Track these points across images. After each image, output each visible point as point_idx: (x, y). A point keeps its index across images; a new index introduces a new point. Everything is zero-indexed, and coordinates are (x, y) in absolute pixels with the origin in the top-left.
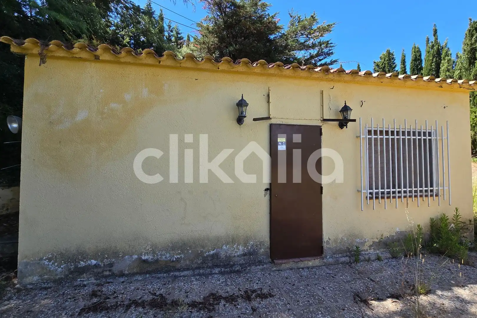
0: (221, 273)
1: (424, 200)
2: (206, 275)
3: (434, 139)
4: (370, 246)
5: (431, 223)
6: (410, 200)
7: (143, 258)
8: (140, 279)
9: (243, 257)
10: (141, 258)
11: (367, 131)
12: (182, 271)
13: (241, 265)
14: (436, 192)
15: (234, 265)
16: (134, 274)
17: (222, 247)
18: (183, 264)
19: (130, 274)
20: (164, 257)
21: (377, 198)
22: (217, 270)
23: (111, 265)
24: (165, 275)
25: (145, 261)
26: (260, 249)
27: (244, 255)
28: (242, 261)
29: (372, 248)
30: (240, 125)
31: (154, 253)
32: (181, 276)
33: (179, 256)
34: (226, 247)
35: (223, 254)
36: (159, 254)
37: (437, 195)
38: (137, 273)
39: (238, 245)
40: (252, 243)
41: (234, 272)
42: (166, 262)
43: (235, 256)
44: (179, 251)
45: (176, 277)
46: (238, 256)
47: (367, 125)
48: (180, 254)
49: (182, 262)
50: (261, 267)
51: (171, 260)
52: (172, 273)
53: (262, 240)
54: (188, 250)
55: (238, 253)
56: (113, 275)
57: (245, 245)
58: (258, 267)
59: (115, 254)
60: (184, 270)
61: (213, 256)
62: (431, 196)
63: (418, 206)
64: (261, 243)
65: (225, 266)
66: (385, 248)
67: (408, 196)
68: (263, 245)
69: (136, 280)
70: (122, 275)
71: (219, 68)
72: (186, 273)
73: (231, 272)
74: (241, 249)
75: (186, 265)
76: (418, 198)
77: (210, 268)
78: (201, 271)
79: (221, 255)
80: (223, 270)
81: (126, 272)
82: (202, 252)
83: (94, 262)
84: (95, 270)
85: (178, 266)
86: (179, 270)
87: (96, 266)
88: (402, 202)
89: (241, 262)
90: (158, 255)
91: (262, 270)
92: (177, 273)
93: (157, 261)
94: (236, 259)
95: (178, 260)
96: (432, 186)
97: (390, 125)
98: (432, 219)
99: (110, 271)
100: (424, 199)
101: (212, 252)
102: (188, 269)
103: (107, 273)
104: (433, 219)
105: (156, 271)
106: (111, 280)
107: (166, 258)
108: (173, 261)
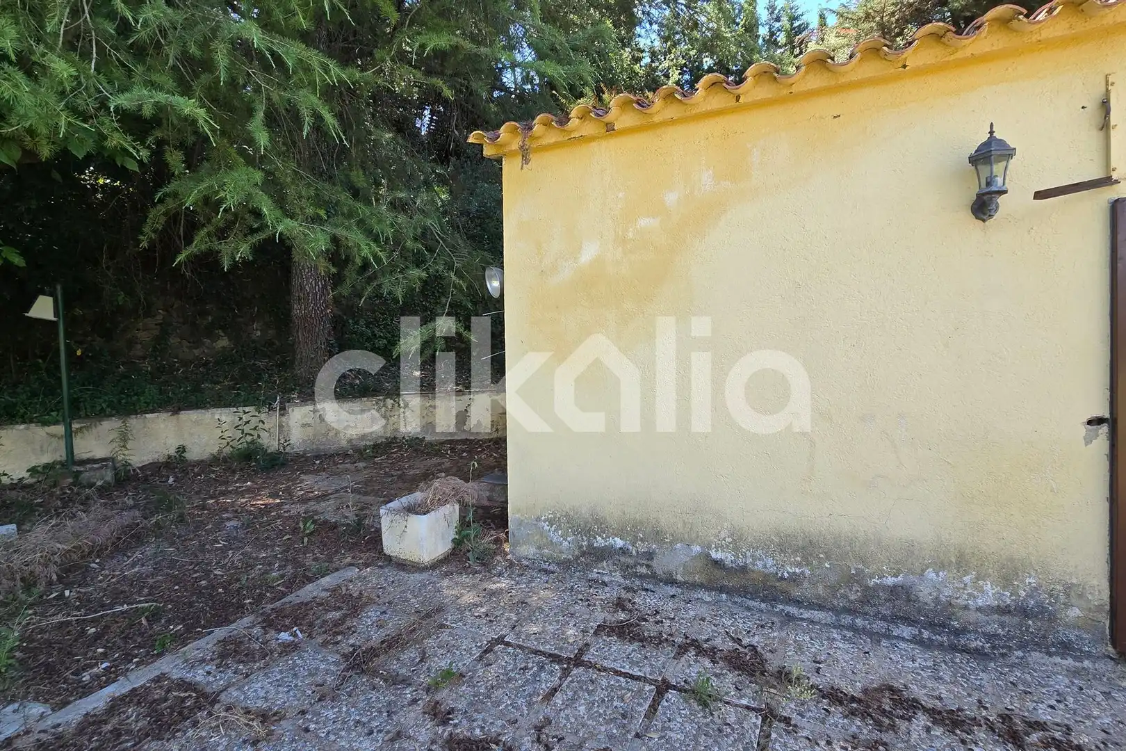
0: (918, 641)
2: (876, 637)
7: (714, 555)
8: (709, 599)
9: (996, 616)
10: (708, 555)
12: (806, 608)
13: (990, 637)
15: (963, 631)
16: (694, 586)
17: (923, 571)
18: (803, 590)
19: (685, 583)
20: (760, 564)
22: (906, 631)
23: (650, 555)
24: (763, 605)
25: (717, 564)
26: (1067, 606)
27: (1003, 610)
28: (994, 628)
30: (984, 221)
31: (737, 549)
32: (802, 619)
33: (797, 571)
34: (938, 575)
35: (925, 593)
36: (748, 554)
38: (701, 586)
39: (978, 579)
40: (1032, 580)
41: (964, 651)
42: (766, 576)
43: (966, 607)
44: (798, 559)
45: (790, 618)
46: (979, 609)
48: (799, 565)
49: (806, 585)
50: (1069, 662)
51: (777, 574)
52: (781, 607)
53: (1074, 581)
54: (821, 561)
55: (980, 603)
56: (654, 577)
57: (1006, 581)
58: (1058, 659)
59: (658, 535)
60: (811, 606)
61: (894, 590)
64: (1068, 589)
65: (931, 625)
68: (1081, 596)
69: (698, 599)
70: (671, 582)
71: (905, 66)
72: (817, 615)
73: (953, 648)
74: (990, 594)
75: (819, 597)
77: (884, 618)
78: (859, 622)
79: (921, 594)
80: (926, 634)
81: (679, 578)
82: (859, 572)
83: (619, 543)
84: (623, 559)
85: (796, 592)
86: (798, 603)
87: (624, 551)
89: (989, 629)
90: (745, 556)
91: (1076, 673)
92: (793, 610)
93: (744, 569)
94: (973, 616)
95: (795, 579)
99: (648, 566)
101: (890, 581)
102: (821, 607)
103: (643, 570)
105: (743, 591)
106: (650, 586)
107: (765, 566)
108: (782, 578)
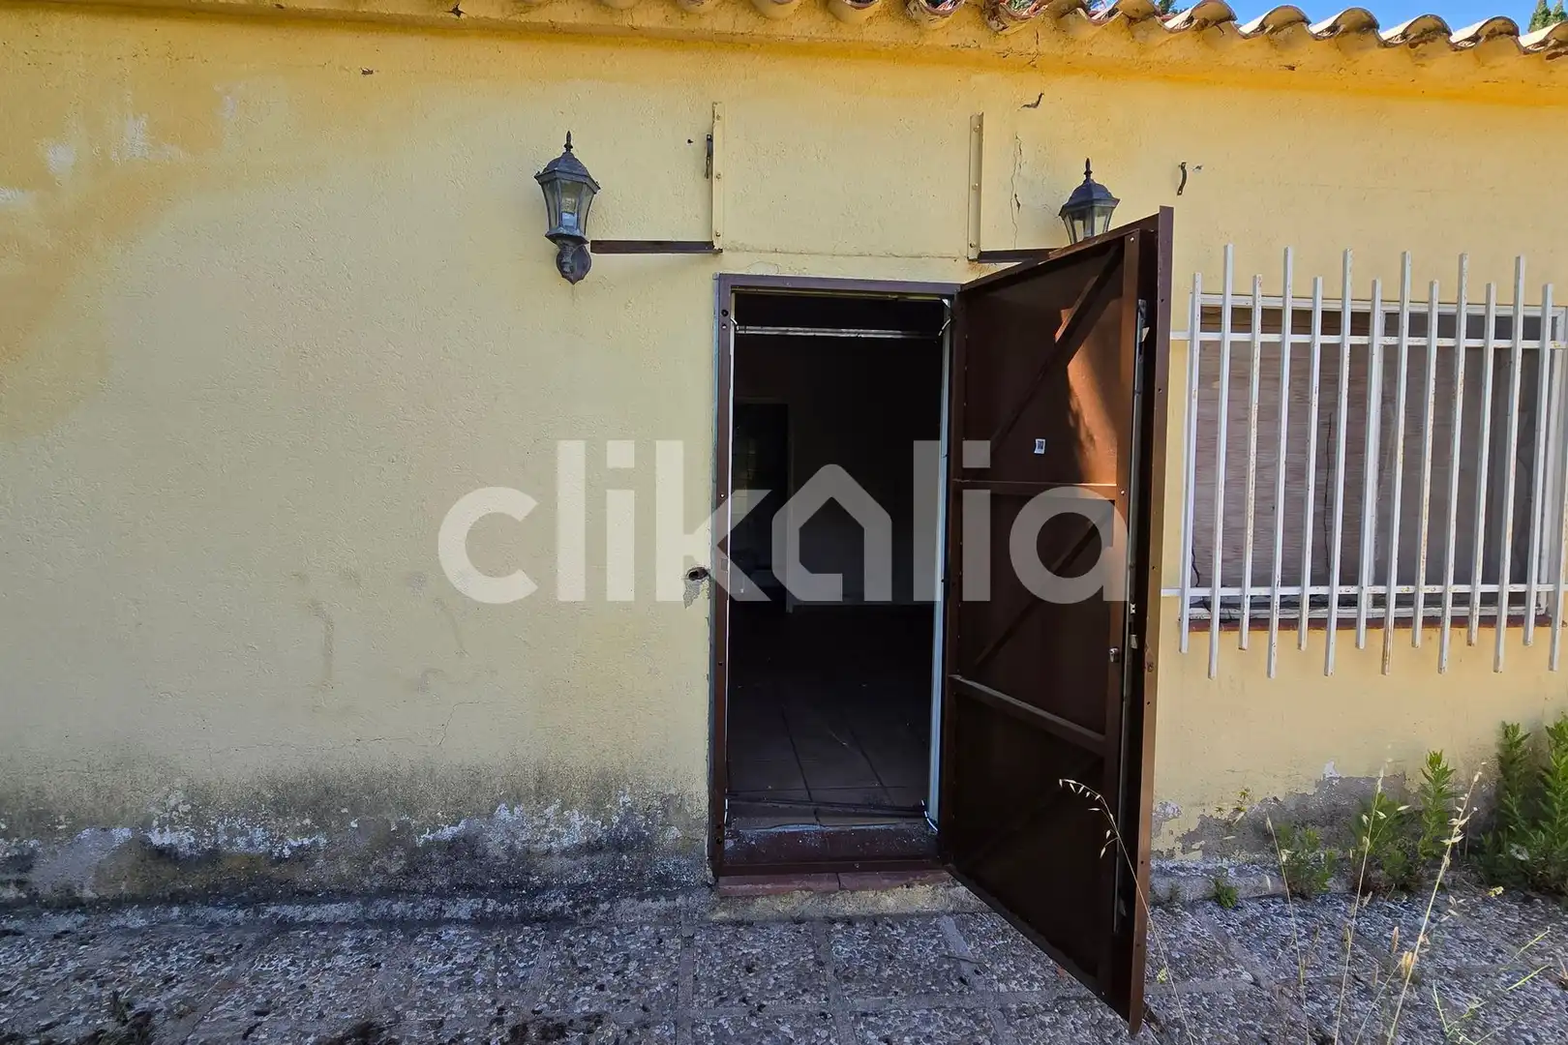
0: (481, 922)
1: (1474, 640)
3: (1552, 352)
4: (1188, 839)
5: (1502, 746)
6: (1398, 638)
7: (156, 839)
8: (141, 923)
9: (585, 859)
10: (145, 842)
11: (1198, 312)
12: (318, 903)
13: (574, 890)
14: (1543, 606)
15: (546, 886)
16: (118, 904)
17: (493, 809)
18: (321, 871)
19: (100, 900)
20: (241, 841)
21: (1230, 623)
22: (464, 907)
23: (25, 862)
24: (241, 914)
25: (164, 854)
26: (665, 826)
27: (592, 848)
28: (583, 876)
29: (1196, 846)
30: (573, 282)
31: (199, 822)
32: (305, 925)
33: (306, 841)
34: (512, 812)
35: (495, 844)
36: (221, 827)
37: (1543, 620)
38: (132, 900)
39: (562, 809)
40: (627, 799)
41: (537, 920)
42: (252, 860)
43: (549, 852)
44: (307, 821)
45: (285, 926)
46: (564, 853)
47: (1199, 278)
48: (307, 832)
49: (320, 862)
50: (663, 903)
51: (271, 853)
52: (273, 909)
53: (673, 791)
54: (344, 821)
55: (566, 842)
56: (35, 905)
57: (596, 807)
58: (648, 903)
59: (40, 820)
60: (330, 898)
61: (452, 846)
62: (1515, 621)
63: (1440, 670)
64: (667, 800)
65: (504, 892)
66: (1258, 850)
67: (1391, 622)
68: (679, 809)
69: (117, 928)
70: (70, 903)
71: (457, 12)
72: (332, 911)
73: (526, 919)
74: (578, 826)
75: (341, 879)
76: (1443, 630)
77: (440, 894)
78: (398, 908)
79: (490, 845)
80: (492, 904)
81: (88, 894)
82: (403, 827)
85: (304, 879)
86: (307, 896)
88: (1357, 645)
89: (577, 878)
90: (214, 832)
91: (666, 917)
92: (293, 911)
93: (213, 856)
94: (557, 863)
95: (302, 856)
96: (1520, 575)
97: (1320, 280)
98: (1508, 731)
99: (20, 884)
100: (1474, 635)
101: (448, 832)
102: (346, 896)
103: (10, 893)
104: (1515, 729)
105: (211, 896)
106: (17, 924)
107: (250, 844)
108: (281, 860)
